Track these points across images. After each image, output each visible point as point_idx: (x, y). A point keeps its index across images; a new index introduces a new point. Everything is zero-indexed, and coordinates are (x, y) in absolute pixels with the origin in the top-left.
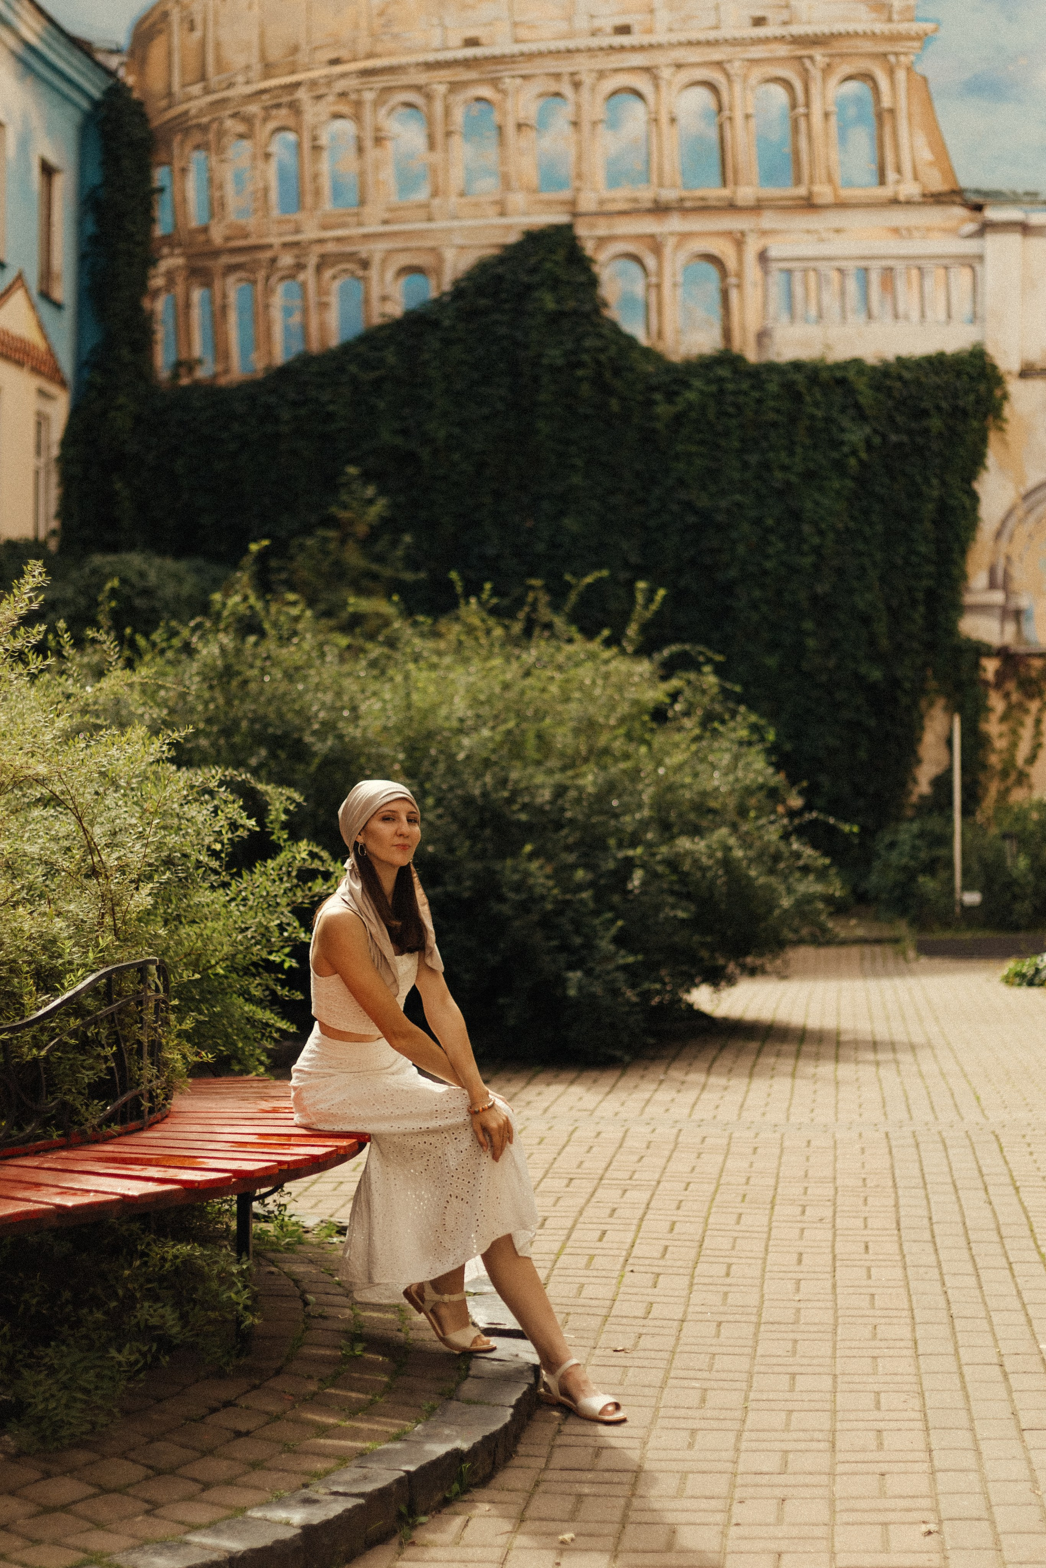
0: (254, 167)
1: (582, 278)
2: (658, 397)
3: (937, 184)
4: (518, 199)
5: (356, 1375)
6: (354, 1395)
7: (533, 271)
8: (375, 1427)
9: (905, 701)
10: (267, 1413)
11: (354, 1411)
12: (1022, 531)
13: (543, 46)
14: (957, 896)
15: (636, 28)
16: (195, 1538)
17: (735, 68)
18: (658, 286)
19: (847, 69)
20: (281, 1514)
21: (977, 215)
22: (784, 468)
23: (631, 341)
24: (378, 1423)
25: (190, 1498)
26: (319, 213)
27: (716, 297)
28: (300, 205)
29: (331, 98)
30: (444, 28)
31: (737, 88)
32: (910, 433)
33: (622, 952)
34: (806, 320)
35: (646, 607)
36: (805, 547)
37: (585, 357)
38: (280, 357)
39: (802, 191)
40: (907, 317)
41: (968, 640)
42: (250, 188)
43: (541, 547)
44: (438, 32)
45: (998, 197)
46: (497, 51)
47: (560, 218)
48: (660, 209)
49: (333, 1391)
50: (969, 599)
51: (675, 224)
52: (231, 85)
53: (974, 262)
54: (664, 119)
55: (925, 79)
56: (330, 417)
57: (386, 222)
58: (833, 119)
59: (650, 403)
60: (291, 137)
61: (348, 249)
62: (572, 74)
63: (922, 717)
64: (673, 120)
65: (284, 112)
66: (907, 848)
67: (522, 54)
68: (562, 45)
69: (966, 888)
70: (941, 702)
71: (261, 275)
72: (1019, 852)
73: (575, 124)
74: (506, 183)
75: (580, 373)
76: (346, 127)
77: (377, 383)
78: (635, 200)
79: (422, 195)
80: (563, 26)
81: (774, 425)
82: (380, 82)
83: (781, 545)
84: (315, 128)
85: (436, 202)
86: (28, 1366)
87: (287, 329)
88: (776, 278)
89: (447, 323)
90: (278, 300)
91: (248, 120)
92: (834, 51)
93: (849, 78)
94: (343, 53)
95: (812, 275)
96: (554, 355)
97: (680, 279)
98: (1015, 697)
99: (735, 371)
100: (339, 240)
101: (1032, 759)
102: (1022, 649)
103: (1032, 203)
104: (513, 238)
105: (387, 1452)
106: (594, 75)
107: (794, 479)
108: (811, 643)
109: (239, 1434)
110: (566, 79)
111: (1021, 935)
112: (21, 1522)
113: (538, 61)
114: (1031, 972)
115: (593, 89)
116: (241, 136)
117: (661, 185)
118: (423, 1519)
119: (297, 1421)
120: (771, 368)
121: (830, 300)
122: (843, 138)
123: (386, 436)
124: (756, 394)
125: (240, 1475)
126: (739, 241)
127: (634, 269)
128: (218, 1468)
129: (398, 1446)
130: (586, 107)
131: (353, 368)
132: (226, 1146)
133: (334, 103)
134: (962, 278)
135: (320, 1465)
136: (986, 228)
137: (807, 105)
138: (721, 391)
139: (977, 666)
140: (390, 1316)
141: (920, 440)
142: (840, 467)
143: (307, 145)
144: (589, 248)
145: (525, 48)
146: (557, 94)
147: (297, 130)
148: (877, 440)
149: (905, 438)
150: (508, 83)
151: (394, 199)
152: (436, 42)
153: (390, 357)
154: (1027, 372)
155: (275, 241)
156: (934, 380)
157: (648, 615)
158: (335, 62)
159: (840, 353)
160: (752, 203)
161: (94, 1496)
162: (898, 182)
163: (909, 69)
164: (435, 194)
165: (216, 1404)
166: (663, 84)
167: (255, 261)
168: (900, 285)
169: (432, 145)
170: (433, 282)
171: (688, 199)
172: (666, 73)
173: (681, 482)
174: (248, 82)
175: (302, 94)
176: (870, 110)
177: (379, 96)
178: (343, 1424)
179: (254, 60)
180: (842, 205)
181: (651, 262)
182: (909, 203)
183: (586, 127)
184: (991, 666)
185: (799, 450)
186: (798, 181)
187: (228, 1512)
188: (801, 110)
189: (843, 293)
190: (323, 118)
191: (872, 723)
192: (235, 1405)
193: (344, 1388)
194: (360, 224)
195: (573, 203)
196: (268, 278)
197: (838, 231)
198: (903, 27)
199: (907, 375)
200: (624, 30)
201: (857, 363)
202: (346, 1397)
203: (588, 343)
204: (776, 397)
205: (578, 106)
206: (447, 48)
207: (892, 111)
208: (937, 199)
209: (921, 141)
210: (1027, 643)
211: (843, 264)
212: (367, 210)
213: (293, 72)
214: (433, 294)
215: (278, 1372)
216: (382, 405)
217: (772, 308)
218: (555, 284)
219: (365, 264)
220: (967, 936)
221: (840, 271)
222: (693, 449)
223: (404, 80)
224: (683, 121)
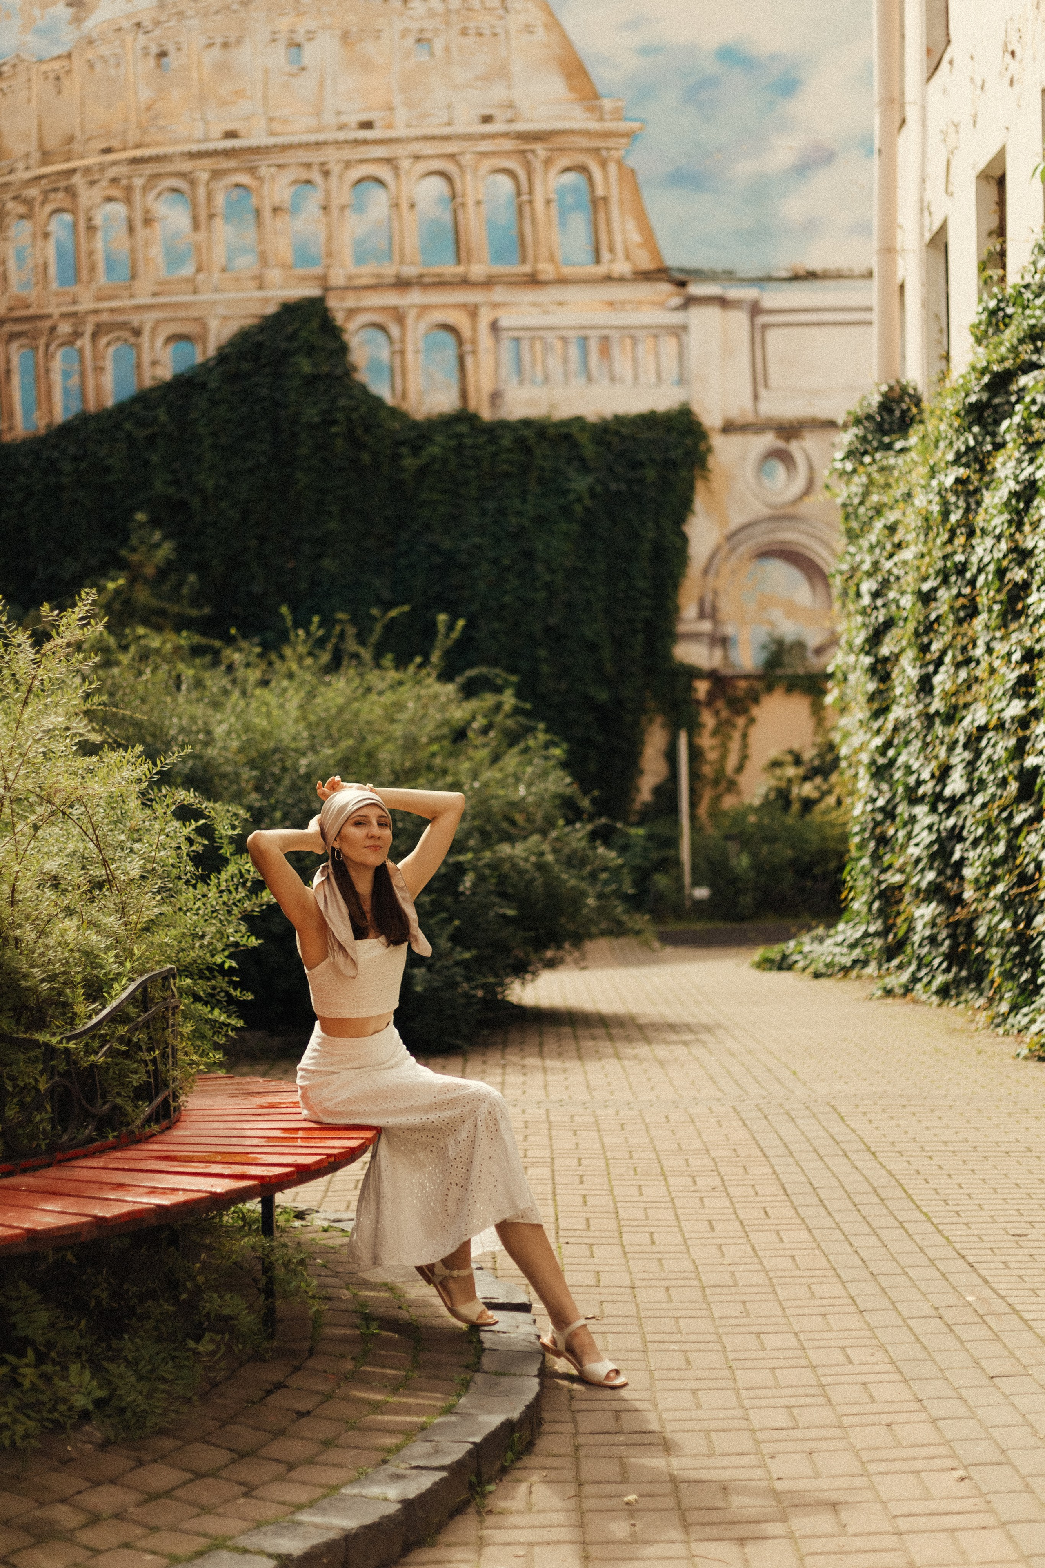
0: (34, 245)
1: (334, 345)
2: (404, 450)
3: (646, 263)
4: (274, 275)
5: (383, 1352)
6: (388, 1371)
7: (291, 338)
8: (422, 1401)
9: (629, 718)
10: (318, 1393)
11: (396, 1387)
12: (727, 568)
13: (295, 139)
14: (687, 891)
15: (378, 124)
16: (304, 1517)
17: (467, 160)
18: (402, 352)
19: (565, 162)
20: (375, 1491)
21: (681, 290)
22: (518, 514)
23: (378, 402)
24: (422, 1397)
25: (279, 1479)
26: (94, 286)
27: (453, 362)
28: (77, 279)
29: (104, 183)
30: (207, 123)
31: (469, 177)
32: (629, 482)
33: (458, 949)
34: (533, 382)
35: (447, 636)
36: (538, 584)
37: (339, 416)
38: (60, 416)
39: (527, 269)
40: (622, 380)
41: (682, 665)
42: (30, 264)
43: (303, 586)
44: (200, 125)
45: (700, 275)
46: (253, 142)
47: (313, 292)
48: (402, 284)
49: (368, 1369)
50: (682, 628)
51: (415, 297)
52: (11, 171)
53: (679, 331)
54: (404, 206)
55: (633, 171)
56: (107, 470)
57: (155, 294)
58: (554, 206)
59: (396, 457)
60: (68, 218)
61: (121, 318)
62: (323, 164)
63: (642, 733)
64: (412, 206)
65: (61, 195)
66: (639, 849)
67: (275, 146)
68: (312, 138)
69: (695, 884)
70: (659, 720)
71: (42, 342)
72: (741, 852)
73: (325, 208)
74: (264, 260)
75: (334, 429)
76: (118, 209)
77: (151, 440)
78: (379, 276)
79: (188, 270)
80: (312, 121)
81: (507, 475)
82: (150, 169)
83: (516, 582)
84: (90, 209)
85: (201, 277)
86: (111, 1360)
87: (66, 391)
88: (507, 345)
89: (213, 385)
90: (57, 364)
91: (29, 203)
92: (555, 146)
93: (567, 170)
94: (114, 143)
95: (538, 345)
96: (311, 414)
97: (421, 345)
98: (725, 714)
99: (473, 428)
100: (112, 310)
101: (740, 769)
102: (729, 672)
103: (728, 280)
104: (271, 309)
105: (446, 1425)
106: (342, 165)
107: (526, 523)
108: (545, 668)
109: (301, 1415)
110: (316, 167)
111: (746, 925)
112: (131, 1510)
113: (289, 153)
114: (778, 957)
115: (341, 177)
116: (22, 217)
117: (402, 262)
118: (491, 1487)
119: (349, 1400)
120: (503, 425)
121: (554, 364)
122: (563, 224)
123: (159, 486)
124: (493, 448)
125: (317, 1454)
126: (473, 312)
127: (380, 337)
128: (293, 1449)
129: (453, 1418)
130: (334, 193)
131: (128, 426)
132: (262, 1142)
133: (107, 188)
134: (669, 346)
135: (389, 1441)
136: (690, 302)
137: (531, 193)
138: (460, 445)
139: (690, 688)
140: (384, 1295)
141: (636, 488)
142: (566, 511)
143: (82, 225)
144: (339, 318)
145: (279, 140)
146: (308, 182)
147: (73, 212)
148: (599, 488)
149: (623, 487)
150: (263, 171)
151: (163, 274)
152: (199, 133)
153: (162, 415)
154: (728, 428)
155: (56, 311)
156: (647, 434)
157: (449, 643)
158: (108, 151)
159: (564, 412)
160: (482, 279)
161: (191, 1481)
162: (612, 261)
163: (619, 162)
164: (199, 270)
165: (269, 1387)
166: (402, 172)
167: (36, 329)
168: (616, 351)
169: (196, 226)
170: (198, 349)
171: (428, 275)
172: (405, 164)
173: (427, 526)
174: (27, 168)
175: (77, 179)
176: (586, 197)
177: (148, 181)
178: (390, 1400)
179: (33, 148)
180: (562, 281)
181: (395, 331)
182: (621, 279)
183: (335, 211)
184: (702, 687)
185: (530, 498)
186: (524, 260)
187: (319, 1492)
188: (525, 197)
189: (565, 360)
190: (98, 200)
191: (600, 739)
192: (286, 1387)
193: (375, 1365)
194: (132, 296)
195: (324, 278)
196: (47, 346)
197: (560, 304)
198: (612, 126)
199: (624, 431)
200: (367, 125)
201: (579, 420)
202: (384, 1375)
203: (342, 402)
204: (509, 450)
205: (328, 192)
206: (207, 140)
207: (605, 199)
208: (646, 276)
209: (631, 226)
210: (733, 666)
211: (563, 333)
212: (138, 284)
213: (69, 160)
214: (199, 359)
215: (311, 1353)
216: (155, 459)
217: (504, 373)
218: (311, 350)
219: (137, 333)
220: (699, 926)
221: (564, 340)
222: (436, 496)
223: (168, 168)
224: (421, 206)
